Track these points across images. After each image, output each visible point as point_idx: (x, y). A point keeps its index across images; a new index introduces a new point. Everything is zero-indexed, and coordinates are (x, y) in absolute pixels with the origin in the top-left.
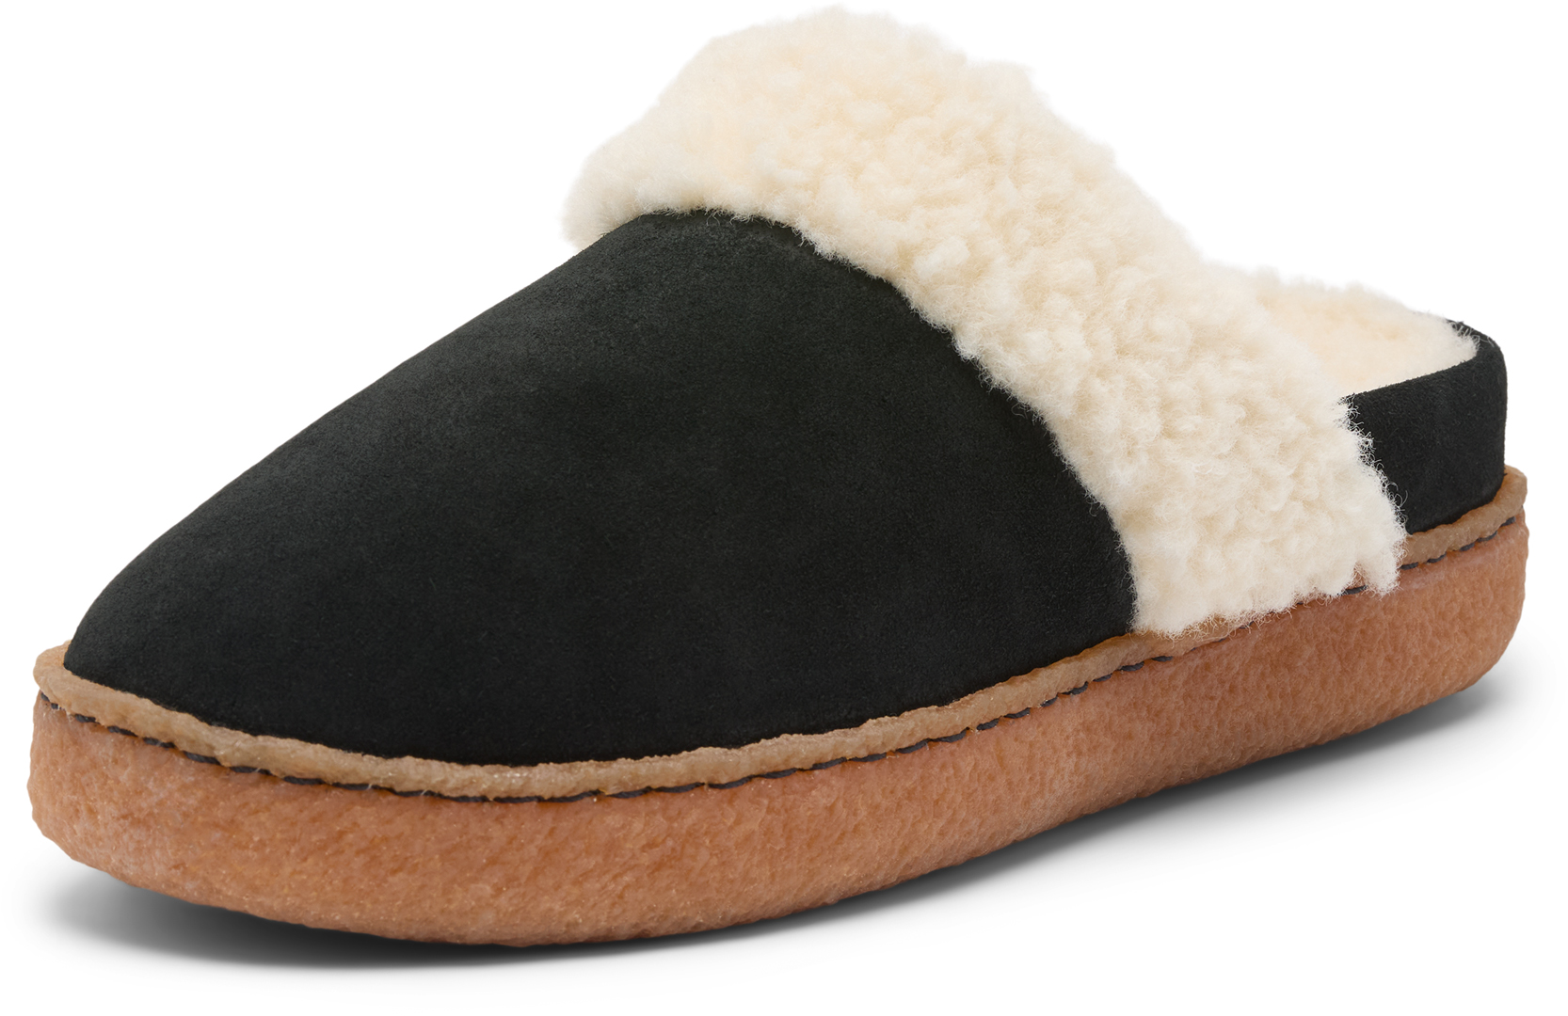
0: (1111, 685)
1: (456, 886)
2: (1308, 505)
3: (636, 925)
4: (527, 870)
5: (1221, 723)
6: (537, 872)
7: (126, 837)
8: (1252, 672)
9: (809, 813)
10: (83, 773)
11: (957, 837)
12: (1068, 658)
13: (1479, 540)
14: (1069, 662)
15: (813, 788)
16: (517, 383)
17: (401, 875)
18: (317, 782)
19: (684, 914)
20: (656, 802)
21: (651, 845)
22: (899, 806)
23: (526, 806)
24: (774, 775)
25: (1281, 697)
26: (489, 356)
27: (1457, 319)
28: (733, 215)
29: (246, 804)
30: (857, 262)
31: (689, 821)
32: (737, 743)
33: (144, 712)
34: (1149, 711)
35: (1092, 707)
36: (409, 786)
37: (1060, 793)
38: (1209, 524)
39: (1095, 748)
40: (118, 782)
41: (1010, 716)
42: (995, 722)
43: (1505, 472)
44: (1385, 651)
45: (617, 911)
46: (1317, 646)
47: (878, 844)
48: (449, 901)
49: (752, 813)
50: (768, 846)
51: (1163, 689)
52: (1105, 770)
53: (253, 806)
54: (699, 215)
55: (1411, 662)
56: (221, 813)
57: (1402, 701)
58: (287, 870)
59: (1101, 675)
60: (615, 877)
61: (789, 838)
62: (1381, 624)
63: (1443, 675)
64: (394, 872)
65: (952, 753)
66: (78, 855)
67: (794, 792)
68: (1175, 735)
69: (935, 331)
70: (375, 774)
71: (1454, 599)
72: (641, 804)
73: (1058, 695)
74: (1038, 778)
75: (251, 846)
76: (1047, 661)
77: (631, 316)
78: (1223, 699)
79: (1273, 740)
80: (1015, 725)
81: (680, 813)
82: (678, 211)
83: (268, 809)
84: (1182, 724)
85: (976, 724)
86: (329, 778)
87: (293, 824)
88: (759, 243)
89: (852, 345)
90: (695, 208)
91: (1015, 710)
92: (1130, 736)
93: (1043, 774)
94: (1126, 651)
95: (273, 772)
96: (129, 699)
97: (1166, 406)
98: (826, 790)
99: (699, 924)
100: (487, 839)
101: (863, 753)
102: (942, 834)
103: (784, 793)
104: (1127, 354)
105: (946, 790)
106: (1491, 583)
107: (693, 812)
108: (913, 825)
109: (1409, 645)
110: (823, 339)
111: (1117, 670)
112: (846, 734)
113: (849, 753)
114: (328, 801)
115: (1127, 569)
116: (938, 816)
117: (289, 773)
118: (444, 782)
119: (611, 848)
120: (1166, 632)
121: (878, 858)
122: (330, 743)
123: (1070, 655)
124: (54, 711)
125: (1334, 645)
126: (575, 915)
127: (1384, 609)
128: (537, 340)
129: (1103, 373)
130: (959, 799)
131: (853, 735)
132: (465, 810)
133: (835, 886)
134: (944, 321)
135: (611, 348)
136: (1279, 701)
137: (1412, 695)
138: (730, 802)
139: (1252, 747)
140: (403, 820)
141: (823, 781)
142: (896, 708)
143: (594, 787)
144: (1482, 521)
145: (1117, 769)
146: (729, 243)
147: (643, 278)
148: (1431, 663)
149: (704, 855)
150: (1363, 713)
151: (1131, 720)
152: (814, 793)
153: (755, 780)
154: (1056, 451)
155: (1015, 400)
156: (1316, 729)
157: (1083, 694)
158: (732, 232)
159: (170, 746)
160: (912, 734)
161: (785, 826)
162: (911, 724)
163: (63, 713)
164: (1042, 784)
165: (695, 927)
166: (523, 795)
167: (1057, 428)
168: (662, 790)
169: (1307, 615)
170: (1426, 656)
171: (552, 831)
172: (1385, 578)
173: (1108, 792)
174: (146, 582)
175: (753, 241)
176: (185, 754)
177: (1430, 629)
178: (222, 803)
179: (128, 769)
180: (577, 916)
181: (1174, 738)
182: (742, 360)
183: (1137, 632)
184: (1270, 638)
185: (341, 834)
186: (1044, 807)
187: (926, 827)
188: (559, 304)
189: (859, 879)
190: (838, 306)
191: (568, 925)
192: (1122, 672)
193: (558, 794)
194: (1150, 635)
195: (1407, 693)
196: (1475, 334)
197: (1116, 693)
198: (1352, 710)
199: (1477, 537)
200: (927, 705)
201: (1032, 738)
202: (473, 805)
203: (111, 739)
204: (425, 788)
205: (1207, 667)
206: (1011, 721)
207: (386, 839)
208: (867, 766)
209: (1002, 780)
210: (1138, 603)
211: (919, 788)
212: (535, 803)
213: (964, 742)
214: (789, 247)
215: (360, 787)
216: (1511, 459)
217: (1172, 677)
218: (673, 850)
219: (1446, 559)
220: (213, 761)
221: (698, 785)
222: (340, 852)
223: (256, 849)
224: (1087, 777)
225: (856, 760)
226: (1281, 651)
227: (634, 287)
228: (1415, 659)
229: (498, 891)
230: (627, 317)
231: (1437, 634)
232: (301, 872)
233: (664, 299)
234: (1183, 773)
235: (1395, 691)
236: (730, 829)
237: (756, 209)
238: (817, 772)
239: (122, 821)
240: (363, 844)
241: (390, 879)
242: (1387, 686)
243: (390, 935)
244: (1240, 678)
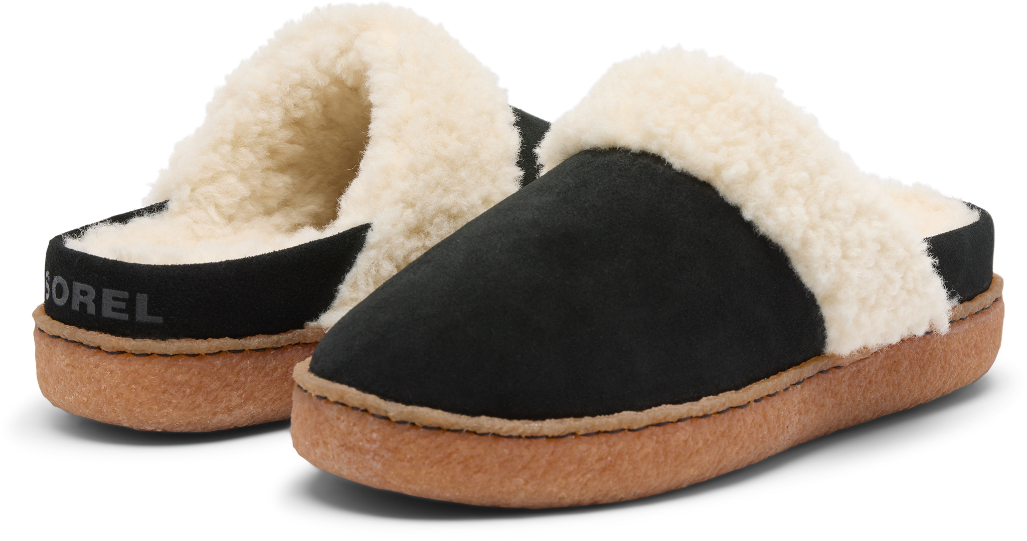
0: (815, 380)
1: (506, 480)
2: (908, 291)
3: (592, 499)
4: (541, 471)
5: (865, 398)
6: (545, 473)
7: (343, 456)
8: (879, 374)
9: (676, 443)
10: (321, 424)
11: (744, 455)
12: (795, 367)
13: (983, 309)
14: (796, 369)
15: (678, 431)
16: (529, 232)
17: (480, 474)
18: (439, 429)
19: (615, 493)
20: (603, 438)
21: (600, 459)
22: (718, 440)
23: (540, 440)
24: (659, 425)
25: (893, 386)
26: (514, 219)
27: (968, 201)
28: (631, 150)
29: (403, 440)
30: (693, 173)
31: (619, 447)
32: (640, 409)
33: (353, 395)
34: (832, 393)
35: (806, 391)
36: (484, 431)
37: (791, 433)
38: (863, 301)
39: (807, 411)
40: (339, 428)
41: (769, 396)
42: (762, 398)
43: (993, 276)
44: (941, 363)
45: (584, 492)
46: (909, 361)
47: (708, 459)
48: (503, 487)
49: (648, 444)
50: (656, 459)
51: (838, 382)
52: (812, 422)
53: (407, 440)
54: (613, 150)
55: (952, 369)
56: (391, 444)
57: (948, 388)
58: (424, 472)
59: (811, 375)
60: (583, 476)
61: (666, 456)
62: (939, 351)
63: (967, 375)
64: (476, 473)
65: (743, 414)
66: (317, 464)
67: (668, 433)
68: (844, 404)
69: (731, 207)
70: (467, 425)
71: (972, 338)
72: (595, 439)
73: (791, 385)
74: (782, 426)
75: (406, 460)
76: (784, 369)
77: (583, 200)
78: (866, 387)
79: (888, 407)
80: (771, 400)
81: (614, 443)
82: (603, 148)
83: (414, 442)
84: (847, 399)
85: (753, 400)
86: (445, 427)
87: (427, 449)
88: (644, 164)
89: (692, 213)
90: (611, 147)
91: (771, 392)
92: (823, 405)
93: (784, 424)
94: (822, 363)
95: (417, 424)
96: (344, 387)
97: (844, 244)
98: (684, 433)
99: (622, 498)
100: (521, 456)
101: (701, 414)
102: (737, 453)
103: (664, 434)
104: (825, 218)
105: (740, 432)
106: (989, 330)
107: (621, 443)
108: (724, 449)
109: (952, 360)
110: (678, 211)
111: (817, 373)
112: (693, 405)
113: (694, 414)
114: (443, 438)
115: (823, 323)
116: (736, 445)
117: (425, 424)
118: (501, 428)
119: (581, 461)
120: (841, 354)
121: (707, 465)
122: (445, 409)
123: (796, 366)
124: (306, 394)
125: (917, 360)
126: (563, 494)
127: (940, 342)
128: (538, 212)
129: (813, 227)
130: (746, 436)
131: (696, 405)
132: (511, 442)
133: (687, 479)
134: (736, 202)
135: (575, 215)
136: (891, 388)
137: (952, 385)
138: (638, 438)
139: (878, 410)
140: (481, 447)
141: (682, 428)
142: (716, 391)
143: (573, 431)
144: (985, 299)
145: (817, 421)
146: (629, 164)
147: (588, 181)
148: (962, 369)
149: (626, 464)
150: (930, 393)
151: (824, 397)
152: (678, 433)
153: (650, 427)
154: (790, 265)
155: (770, 241)
156: (908, 402)
157: (802, 385)
158: (631, 158)
159: (366, 411)
160: (724, 404)
161: (664, 450)
162: (723, 400)
163: (310, 395)
164: (784, 429)
165: (620, 499)
166: (539, 435)
167: (791, 255)
168: (606, 432)
169: (906, 345)
170: (959, 365)
171: (553, 453)
172: (944, 327)
173: (812, 433)
174: (350, 331)
175: (641, 163)
176: (373, 415)
177: (961, 352)
178: (391, 439)
179: (344, 422)
180: (564, 494)
181: (843, 406)
182: (639, 221)
183: (827, 354)
184: (888, 357)
185: (450, 454)
186: (784, 440)
187: (730, 450)
188: (547, 194)
189: (698, 476)
190: (684, 195)
191: (560, 499)
192: (820, 374)
193: (556, 434)
194: (833, 356)
195: (950, 384)
196: (979, 209)
197: (817, 384)
198: (925, 392)
199: (982, 308)
200: (730, 390)
201: (779, 406)
202: (515, 440)
203: (336, 407)
204: (491, 431)
205: (859, 371)
206: (769, 398)
207: (472, 457)
208: (704, 420)
209: (765, 427)
210: (827, 340)
211: (727, 431)
212: (544, 439)
213: (748, 408)
214: (659, 166)
215: (459, 431)
216: (996, 270)
217: (843, 376)
218: (611, 462)
219: (968, 318)
220: (387, 418)
221: (623, 430)
222: (450, 463)
223: (408, 462)
224: (803, 426)
225: (697, 417)
226: (893, 364)
227: (584, 185)
228: (954, 367)
229: (527, 482)
230: (581, 200)
231: (964, 355)
232: (430, 473)
233: (599, 191)
234: (846, 423)
235: (945, 383)
236: (638, 451)
237: (643, 147)
238: (679, 423)
239: (341, 448)
240: (462, 459)
241: (475, 476)
242: (941, 380)
243: (473, 504)
244: (874, 376)
